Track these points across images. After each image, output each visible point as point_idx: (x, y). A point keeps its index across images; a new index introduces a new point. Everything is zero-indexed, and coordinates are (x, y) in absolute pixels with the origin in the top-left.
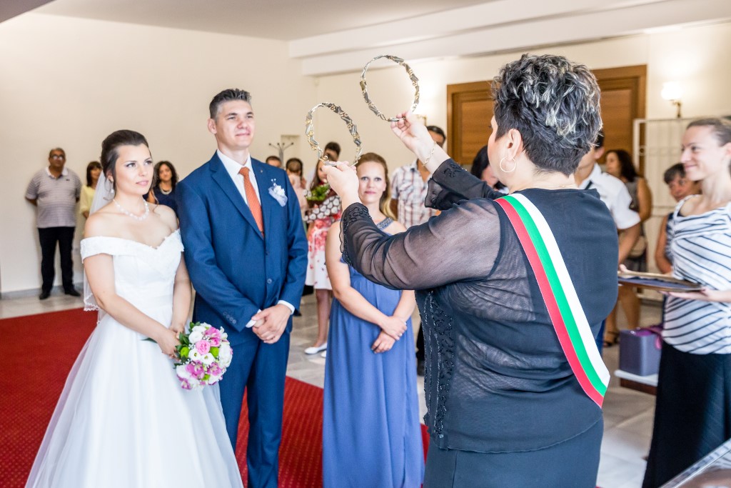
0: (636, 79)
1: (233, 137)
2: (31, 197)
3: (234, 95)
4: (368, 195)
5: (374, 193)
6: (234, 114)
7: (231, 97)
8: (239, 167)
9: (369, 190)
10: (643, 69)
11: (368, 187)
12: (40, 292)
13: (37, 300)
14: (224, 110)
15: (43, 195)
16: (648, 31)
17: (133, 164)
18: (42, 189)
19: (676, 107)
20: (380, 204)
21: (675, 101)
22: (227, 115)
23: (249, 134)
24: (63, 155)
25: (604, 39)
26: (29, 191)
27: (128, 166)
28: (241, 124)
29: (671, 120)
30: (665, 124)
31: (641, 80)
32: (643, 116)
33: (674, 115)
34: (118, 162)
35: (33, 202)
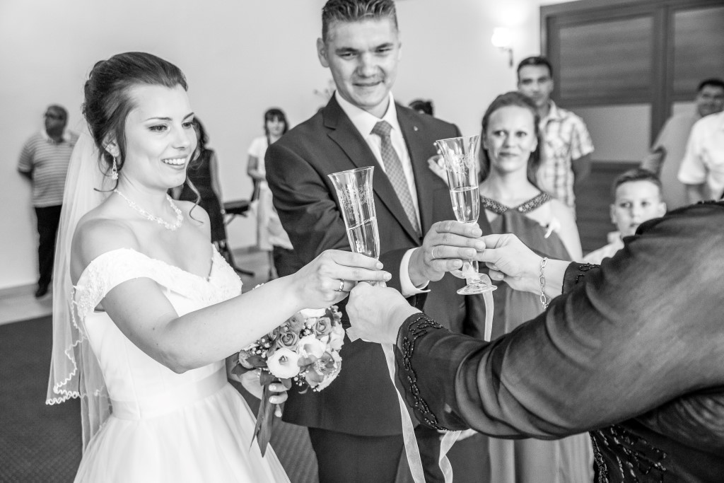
2: (25, 168)
4: (505, 159)
5: (515, 155)
6: (349, 50)
7: (345, 15)
8: (372, 123)
9: (506, 151)
11: (505, 146)
12: (36, 288)
13: (31, 299)
14: (335, 36)
15: (40, 164)
18: (37, 157)
20: (528, 172)
26: (22, 161)
34: (131, 118)
35: (28, 175)
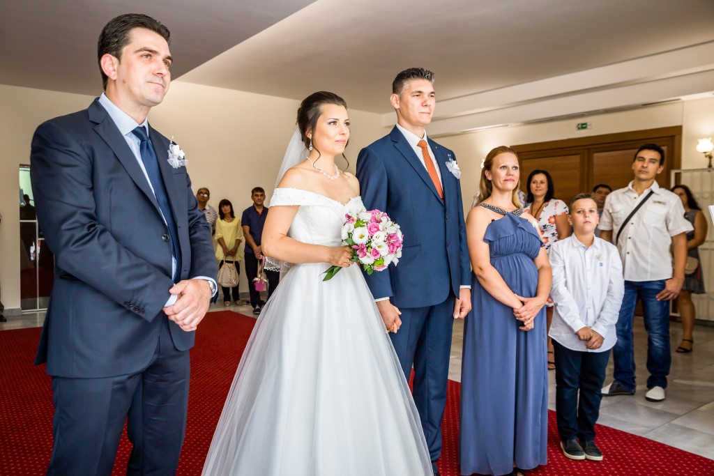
0: (673, 137)
1: (417, 113)
3: (422, 74)
4: (507, 183)
5: (513, 180)
6: (419, 92)
7: (418, 75)
8: (418, 140)
9: (509, 178)
10: (678, 130)
11: (508, 175)
14: (410, 87)
16: (684, 98)
17: (335, 122)
19: (707, 159)
21: (707, 154)
22: (413, 93)
23: (429, 113)
24: (208, 193)
25: (645, 105)
27: (330, 123)
28: (425, 102)
29: (703, 169)
30: (697, 174)
31: (677, 138)
32: (679, 167)
33: (706, 166)
34: (320, 119)
